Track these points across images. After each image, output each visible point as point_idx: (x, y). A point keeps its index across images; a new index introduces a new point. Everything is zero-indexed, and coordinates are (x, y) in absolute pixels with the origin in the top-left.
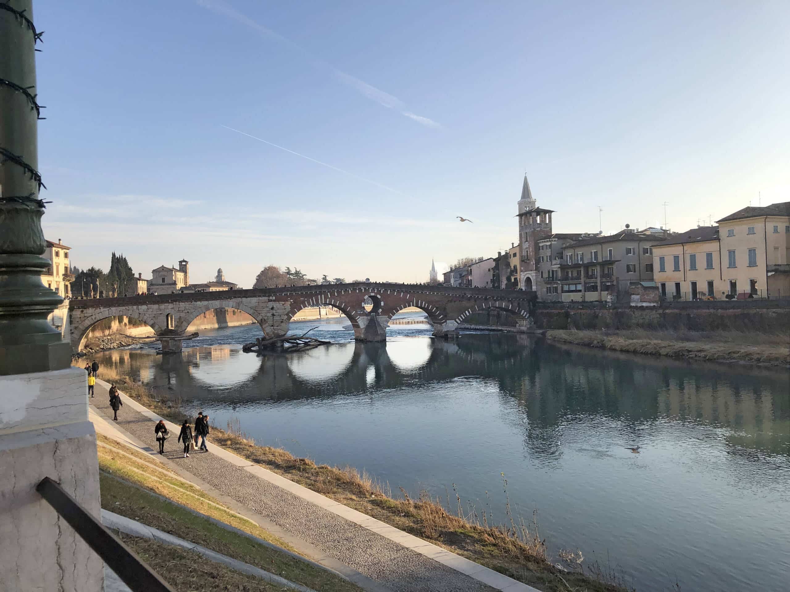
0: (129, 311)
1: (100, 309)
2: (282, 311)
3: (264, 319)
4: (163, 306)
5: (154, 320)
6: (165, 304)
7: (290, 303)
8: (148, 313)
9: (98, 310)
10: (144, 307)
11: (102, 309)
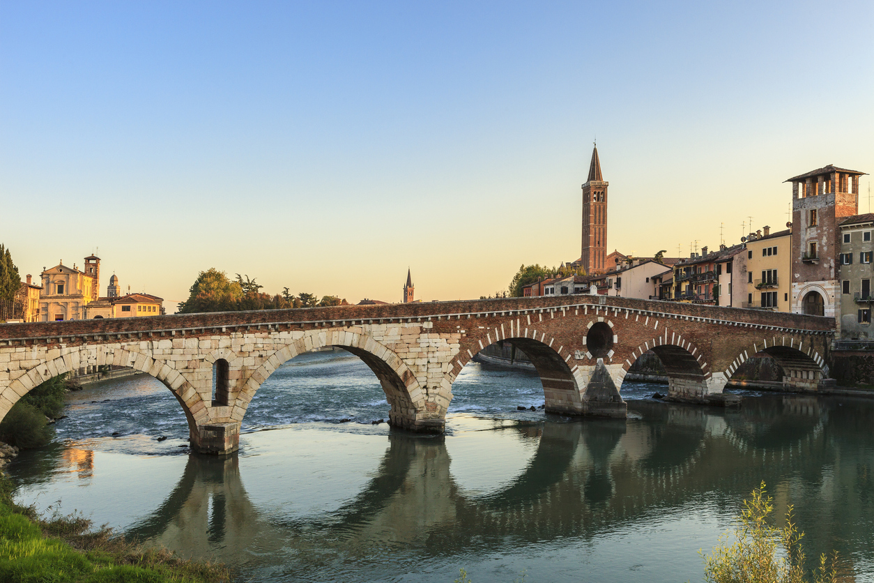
0: (130, 354)
1: (60, 348)
2: (444, 354)
3: (411, 372)
4: (207, 342)
5: (185, 375)
6: (213, 337)
7: (458, 336)
8: (173, 357)
9: (55, 352)
10: (165, 344)
11: (65, 349)
